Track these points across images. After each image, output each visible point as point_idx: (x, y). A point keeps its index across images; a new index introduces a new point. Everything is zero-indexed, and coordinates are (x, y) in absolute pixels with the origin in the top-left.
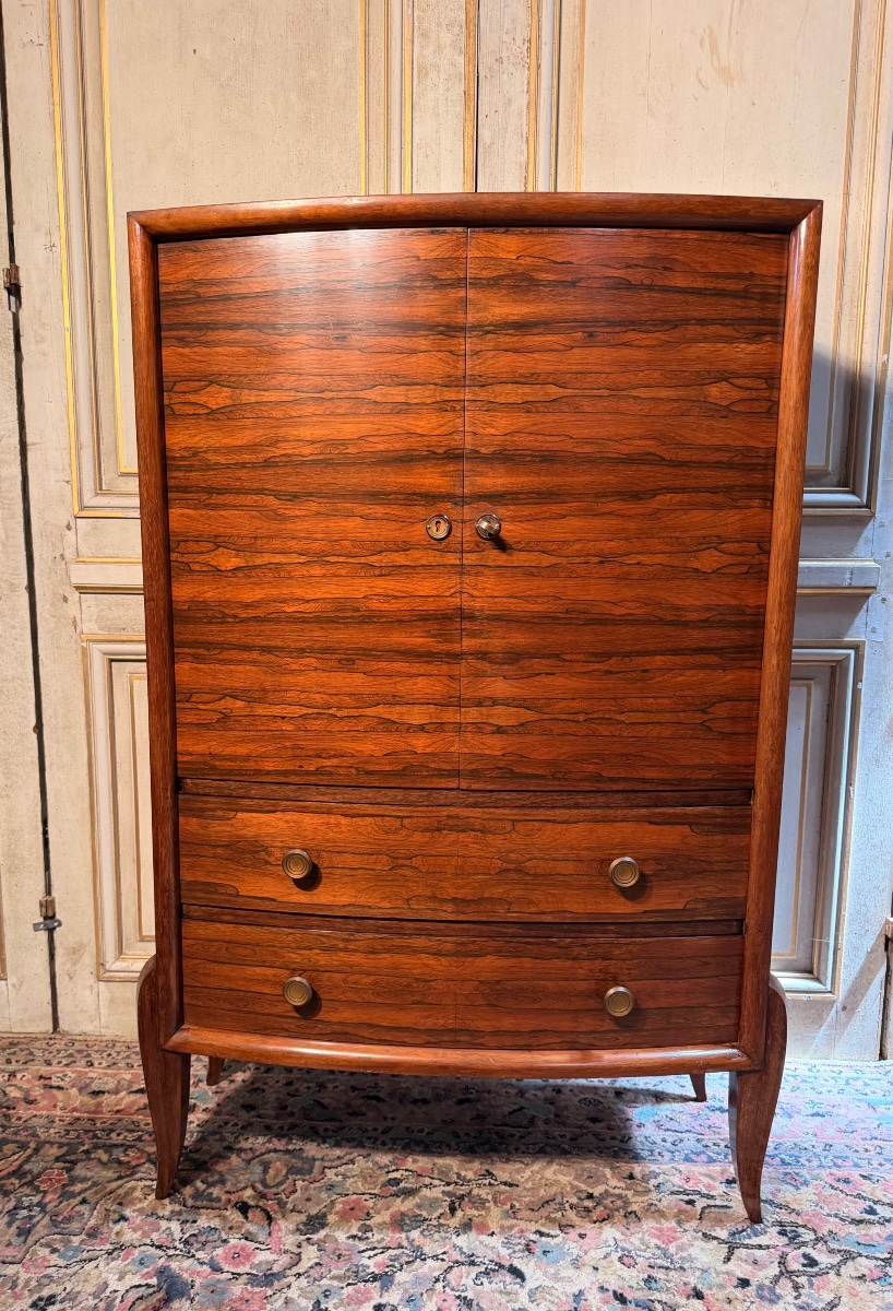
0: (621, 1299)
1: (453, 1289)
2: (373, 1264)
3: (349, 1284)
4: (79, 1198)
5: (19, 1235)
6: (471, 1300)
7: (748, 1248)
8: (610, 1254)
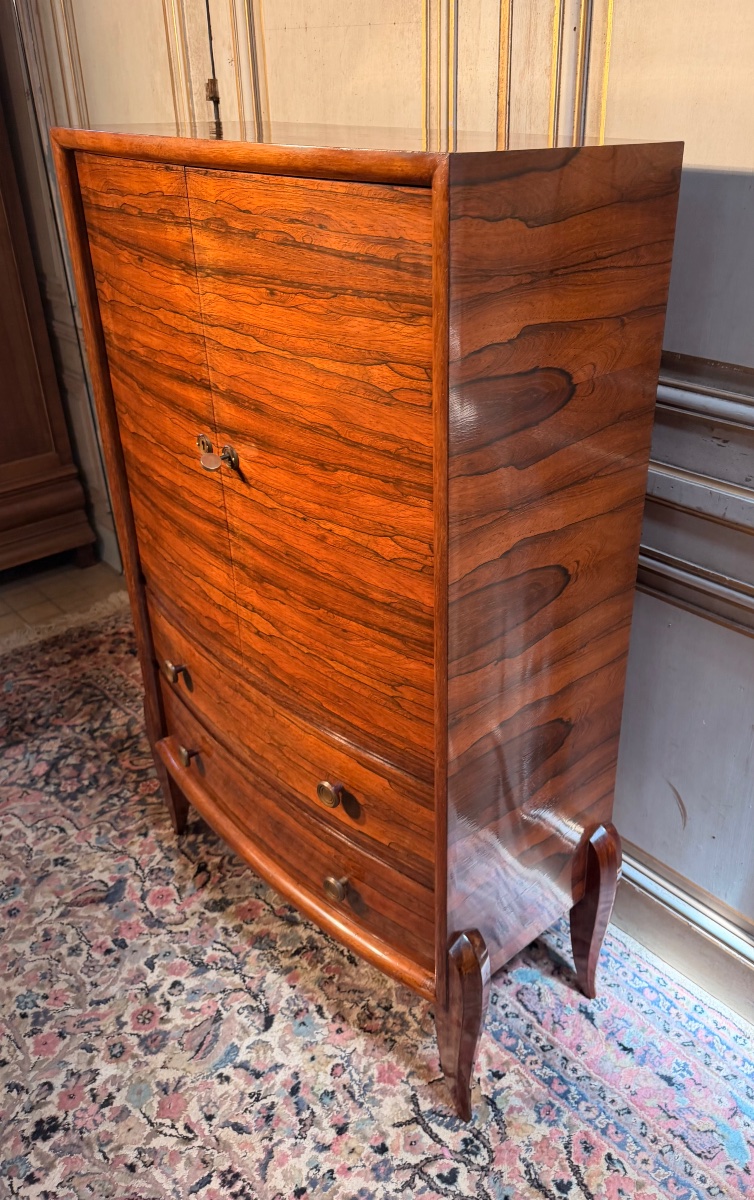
0: (295, 1091)
1: (222, 1005)
2: (210, 953)
3: (183, 958)
4: (143, 808)
5: (98, 813)
6: (221, 1019)
7: (425, 1130)
8: (336, 1056)
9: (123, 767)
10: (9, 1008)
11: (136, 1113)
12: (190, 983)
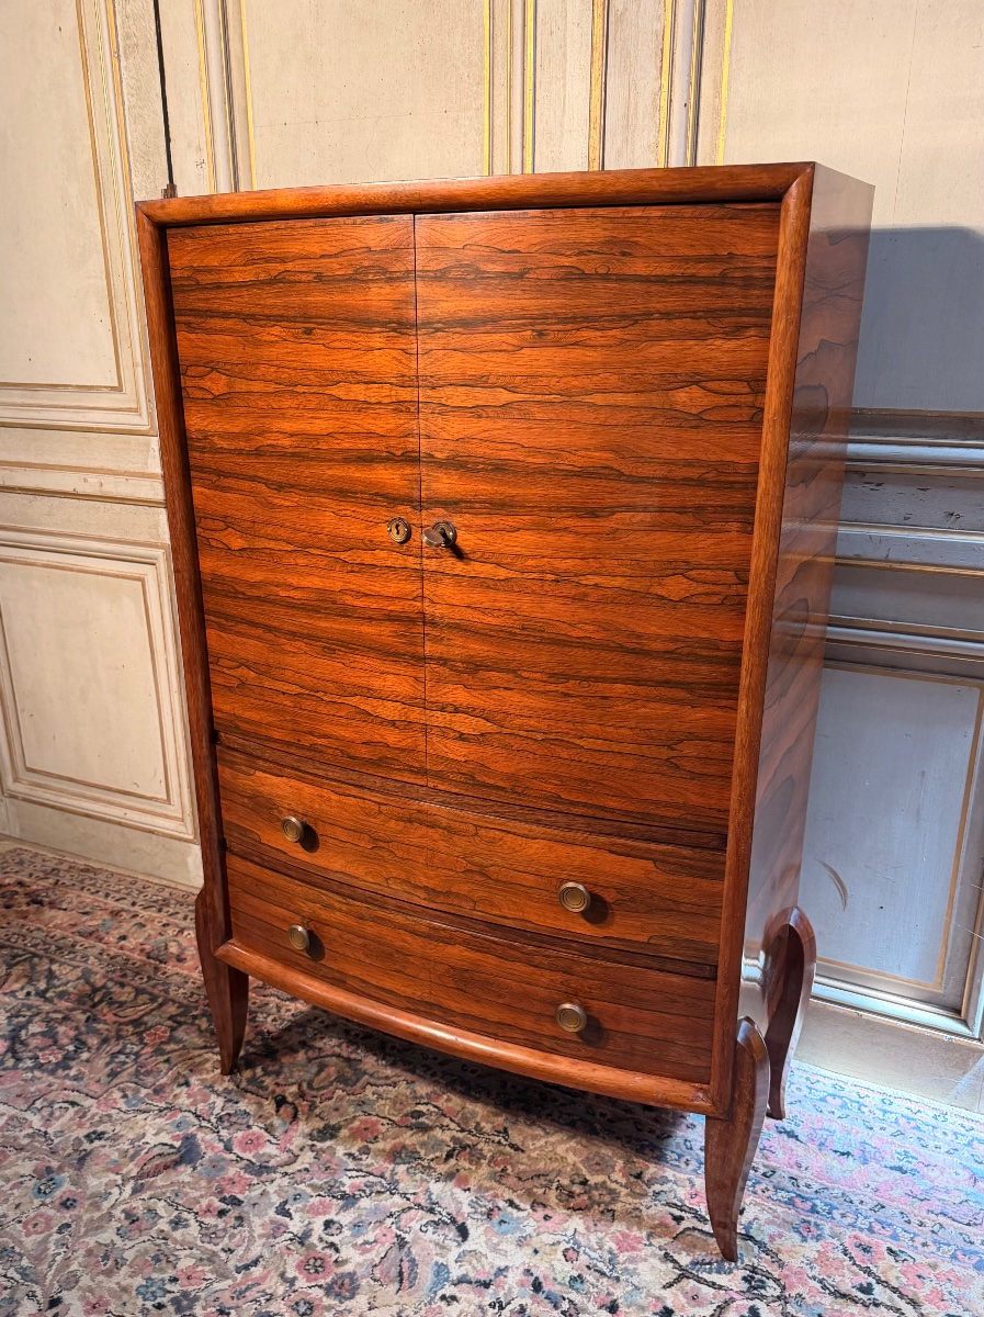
0: (537, 1286)
1: (398, 1228)
2: (348, 1183)
3: (319, 1195)
4: (165, 1057)
5: (109, 1076)
6: (407, 1243)
7: (699, 1282)
8: (559, 1242)
9: (109, 1021)
10: (134, 1304)
12: (346, 1218)
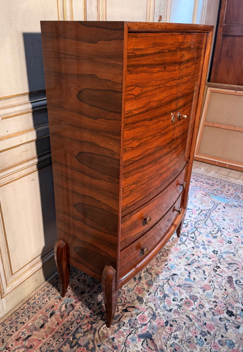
0: (189, 264)
1: (175, 286)
2: (160, 295)
3: (164, 302)
11: (214, 294)
